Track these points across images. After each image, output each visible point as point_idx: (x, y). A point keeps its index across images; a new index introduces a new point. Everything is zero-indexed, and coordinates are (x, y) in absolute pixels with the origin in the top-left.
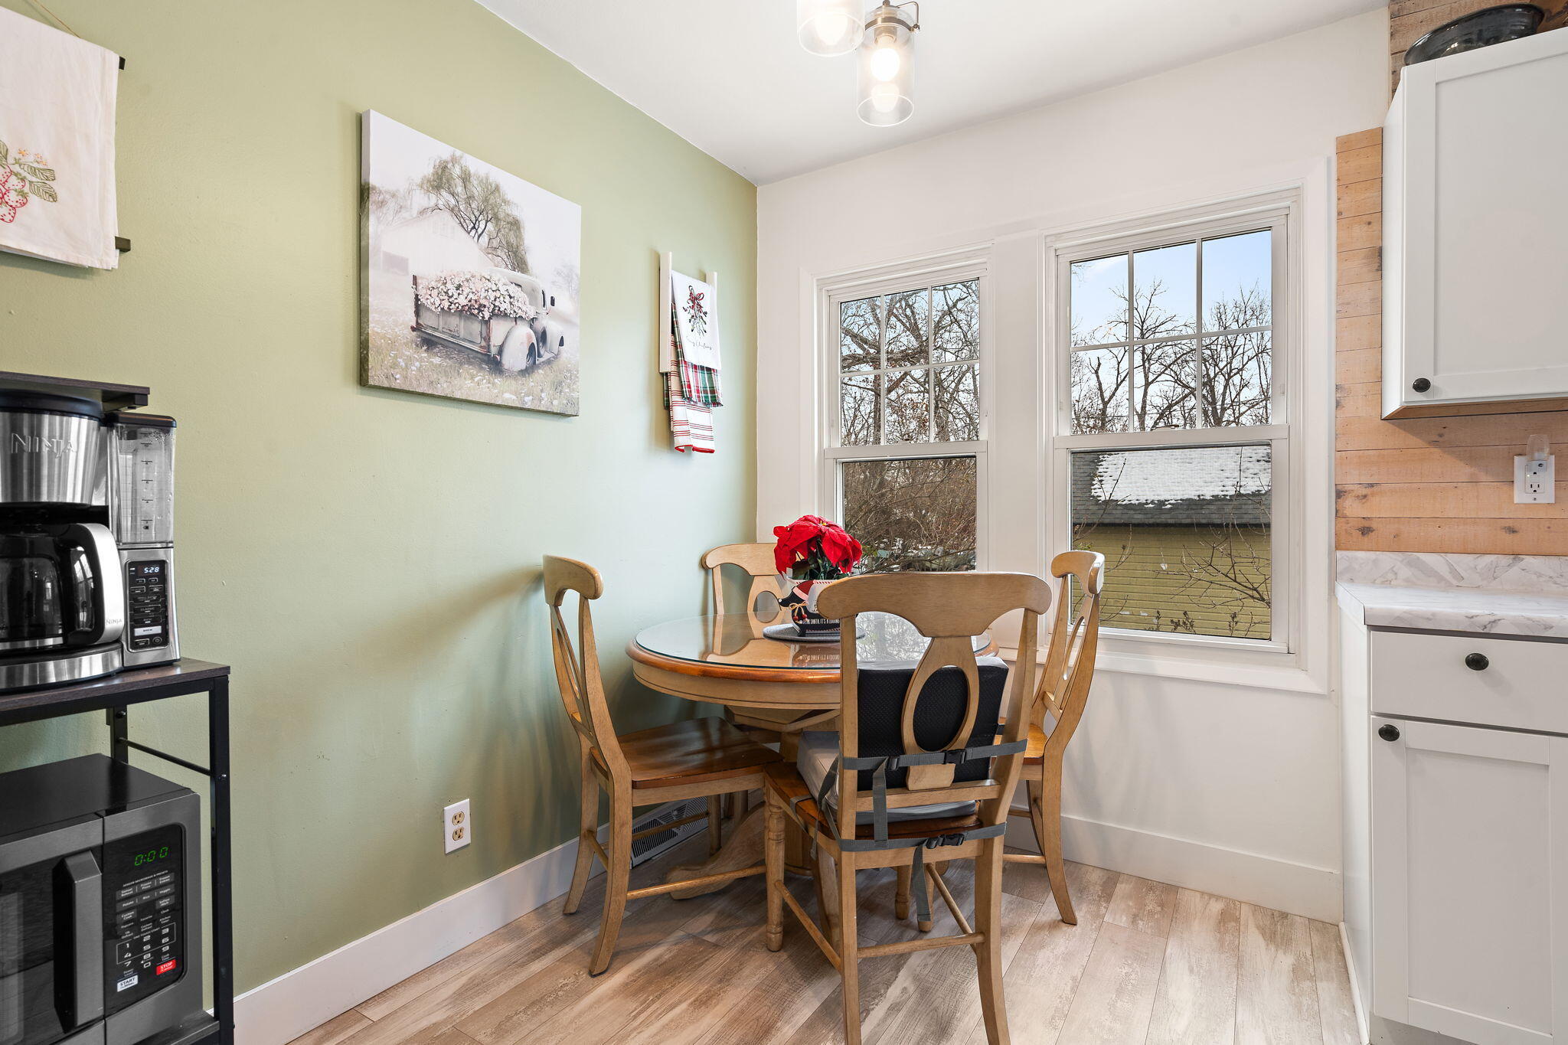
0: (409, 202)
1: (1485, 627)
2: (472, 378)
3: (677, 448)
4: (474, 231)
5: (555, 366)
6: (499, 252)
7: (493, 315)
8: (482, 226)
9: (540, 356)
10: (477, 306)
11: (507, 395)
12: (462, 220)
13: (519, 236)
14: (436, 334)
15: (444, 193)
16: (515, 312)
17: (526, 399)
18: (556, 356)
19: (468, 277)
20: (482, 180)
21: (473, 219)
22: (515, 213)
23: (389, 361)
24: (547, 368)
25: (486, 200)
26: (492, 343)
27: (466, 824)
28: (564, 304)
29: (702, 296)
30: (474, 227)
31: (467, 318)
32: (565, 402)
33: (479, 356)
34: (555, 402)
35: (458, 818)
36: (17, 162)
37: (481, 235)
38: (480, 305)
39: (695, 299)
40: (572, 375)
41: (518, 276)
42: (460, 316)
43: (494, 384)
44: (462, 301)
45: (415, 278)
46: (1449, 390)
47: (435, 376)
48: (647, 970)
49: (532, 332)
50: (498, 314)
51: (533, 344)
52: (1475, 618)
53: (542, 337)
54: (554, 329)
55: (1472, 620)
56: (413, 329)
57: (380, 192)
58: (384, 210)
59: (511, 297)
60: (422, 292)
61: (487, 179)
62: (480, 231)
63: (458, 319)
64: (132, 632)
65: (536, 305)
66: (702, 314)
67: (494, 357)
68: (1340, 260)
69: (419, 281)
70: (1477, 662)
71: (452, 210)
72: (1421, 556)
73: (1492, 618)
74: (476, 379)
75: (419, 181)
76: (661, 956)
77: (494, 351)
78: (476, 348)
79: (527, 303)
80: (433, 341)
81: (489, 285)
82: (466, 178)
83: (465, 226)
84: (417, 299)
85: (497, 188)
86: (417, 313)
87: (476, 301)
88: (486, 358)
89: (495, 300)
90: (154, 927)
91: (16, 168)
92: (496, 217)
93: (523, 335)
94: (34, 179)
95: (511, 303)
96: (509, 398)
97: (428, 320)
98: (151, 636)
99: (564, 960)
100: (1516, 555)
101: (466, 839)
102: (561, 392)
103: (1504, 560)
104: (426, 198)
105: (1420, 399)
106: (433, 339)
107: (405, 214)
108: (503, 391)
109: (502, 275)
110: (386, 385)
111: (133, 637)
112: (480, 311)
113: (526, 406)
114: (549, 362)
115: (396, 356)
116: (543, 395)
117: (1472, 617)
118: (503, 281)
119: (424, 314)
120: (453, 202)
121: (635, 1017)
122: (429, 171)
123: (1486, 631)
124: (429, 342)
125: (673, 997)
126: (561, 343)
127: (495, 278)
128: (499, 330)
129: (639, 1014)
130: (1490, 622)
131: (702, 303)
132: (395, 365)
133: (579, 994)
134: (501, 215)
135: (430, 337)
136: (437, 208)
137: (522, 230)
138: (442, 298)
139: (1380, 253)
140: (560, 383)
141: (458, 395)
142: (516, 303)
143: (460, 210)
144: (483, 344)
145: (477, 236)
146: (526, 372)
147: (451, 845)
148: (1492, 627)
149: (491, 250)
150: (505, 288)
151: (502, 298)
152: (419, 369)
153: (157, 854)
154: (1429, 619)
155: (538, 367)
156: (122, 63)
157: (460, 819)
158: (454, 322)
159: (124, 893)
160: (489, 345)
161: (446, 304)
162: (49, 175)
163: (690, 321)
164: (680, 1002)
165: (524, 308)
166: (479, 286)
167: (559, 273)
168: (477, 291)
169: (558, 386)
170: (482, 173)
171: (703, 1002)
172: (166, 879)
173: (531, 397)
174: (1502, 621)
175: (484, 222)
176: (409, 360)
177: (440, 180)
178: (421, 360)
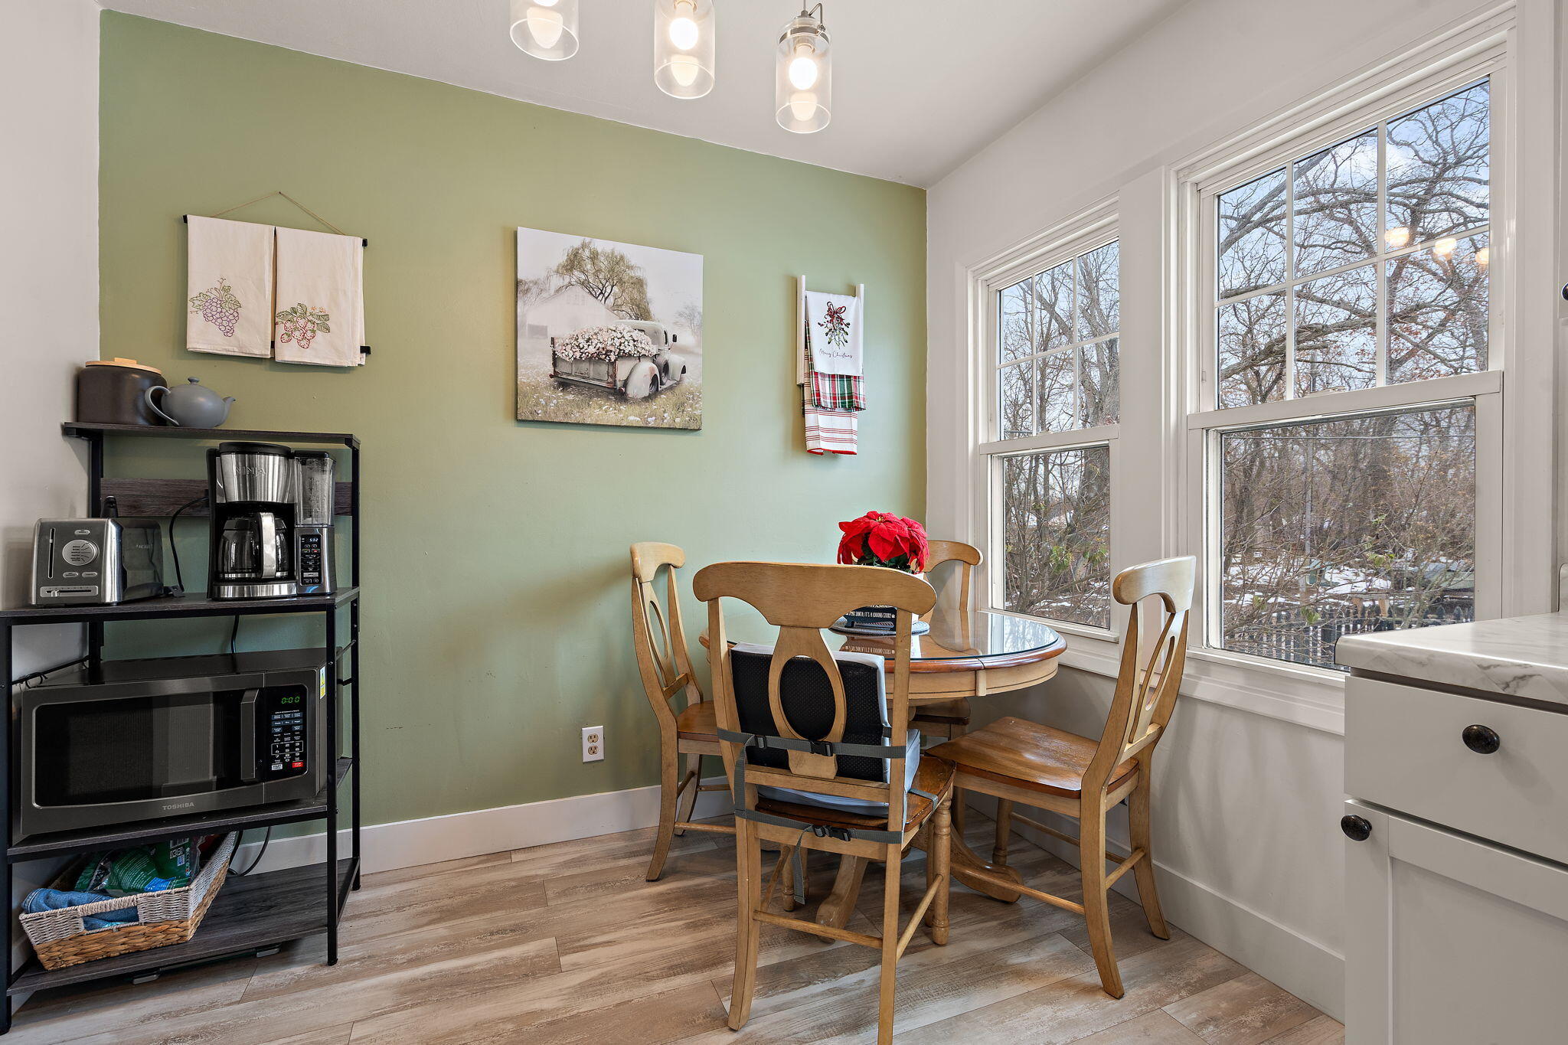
0: (548, 285)
1: (1507, 685)
2: (600, 407)
3: (810, 451)
4: (601, 296)
5: (677, 391)
6: (623, 308)
7: (619, 357)
8: (608, 290)
9: (662, 384)
10: (604, 352)
11: (632, 418)
12: (591, 290)
13: (642, 292)
14: (570, 378)
15: (576, 273)
16: (638, 352)
17: (649, 419)
18: (678, 383)
19: (596, 331)
20: (608, 256)
21: (601, 286)
22: (638, 274)
23: (532, 402)
24: (669, 393)
25: (612, 270)
26: (617, 379)
27: (600, 744)
28: (686, 338)
29: (843, 309)
30: (601, 293)
31: (596, 362)
32: (687, 419)
33: (606, 390)
34: (678, 420)
35: (593, 738)
36: (311, 314)
37: (607, 297)
38: (607, 351)
39: (834, 314)
40: (695, 396)
41: (641, 323)
42: (590, 361)
43: (619, 410)
44: (592, 350)
45: (553, 339)
47: (569, 408)
48: (685, 890)
49: (654, 366)
50: (623, 356)
51: (656, 375)
52: (1492, 669)
53: (665, 369)
54: (675, 360)
55: (1487, 671)
56: (551, 376)
57: (526, 283)
58: (529, 295)
59: (634, 341)
60: (558, 348)
61: (613, 254)
62: (606, 295)
63: (588, 364)
64: (302, 574)
65: (659, 343)
66: (843, 326)
67: (620, 389)
69: (556, 341)
70: (1481, 740)
71: (583, 284)
73: (1521, 672)
74: (604, 408)
75: (555, 268)
76: (705, 884)
77: (619, 384)
78: (604, 384)
79: (650, 343)
80: (567, 383)
81: (615, 334)
82: (594, 257)
83: (594, 293)
84: (554, 354)
85: (622, 258)
86: (555, 365)
87: (603, 348)
88: (612, 391)
89: (620, 345)
90: (291, 740)
91: (311, 318)
92: (621, 281)
93: (646, 368)
94: (319, 322)
95: (635, 346)
96: (634, 419)
97: (563, 368)
98: (313, 578)
99: (641, 864)
101: (600, 755)
102: (683, 411)
104: (561, 279)
106: (567, 381)
107: (544, 295)
108: (630, 415)
109: (626, 326)
110: (531, 418)
111: (303, 578)
112: (606, 355)
113: (650, 425)
114: (671, 388)
115: (538, 398)
116: (666, 415)
117: (1489, 667)
118: (627, 329)
119: (560, 364)
120: (583, 277)
121: (643, 917)
122: (562, 259)
123: (1507, 692)
124: (564, 384)
125: (679, 914)
126: (684, 371)
127: (620, 328)
128: (623, 369)
129: (651, 915)
130: (1515, 678)
131: (843, 316)
132: (537, 404)
133: (627, 888)
134: (626, 278)
135: (565, 381)
136: (571, 284)
137: (645, 286)
138: (574, 350)
140: (683, 404)
141: (588, 421)
142: (639, 344)
143: (589, 282)
144: (610, 380)
145: (604, 299)
146: (648, 399)
147: (587, 757)
148: (1518, 686)
149: (616, 308)
150: (629, 334)
151: (626, 343)
152: (556, 405)
153: (294, 700)
154: (1421, 664)
155: (661, 393)
156: (365, 243)
157: (595, 739)
158: (584, 367)
159: (276, 717)
160: (615, 381)
161: (578, 355)
162: (326, 317)
163: (827, 334)
164: (682, 919)
165: (647, 348)
166: (605, 337)
167: (680, 315)
168: (607, 340)
169: (680, 407)
170: (608, 250)
171: (694, 926)
172: (298, 715)
173: (654, 418)
174: (1534, 677)
175: (610, 287)
176: (549, 400)
177: (573, 262)
178: (558, 398)
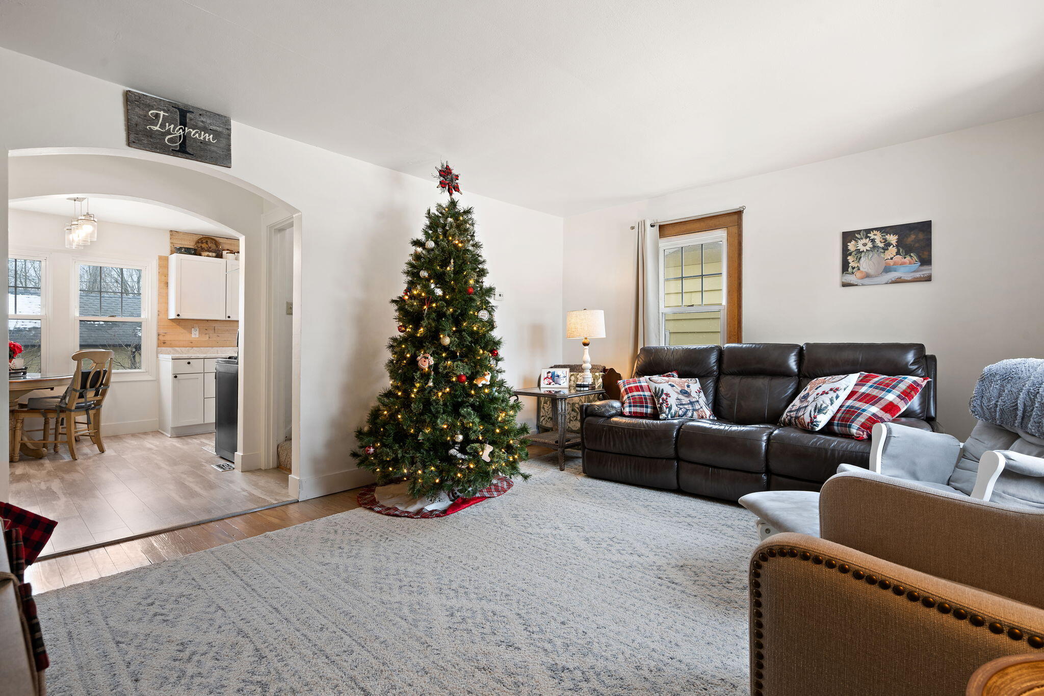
46: (183, 316)
52: (187, 356)
68: (159, 283)
70: (189, 363)
72: (176, 348)
100: (192, 347)
103: (190, 348)
105: (178, 317)
130: (190, 357)
139: (167, 283)
154: (179, 357)
174: (192, 356)
